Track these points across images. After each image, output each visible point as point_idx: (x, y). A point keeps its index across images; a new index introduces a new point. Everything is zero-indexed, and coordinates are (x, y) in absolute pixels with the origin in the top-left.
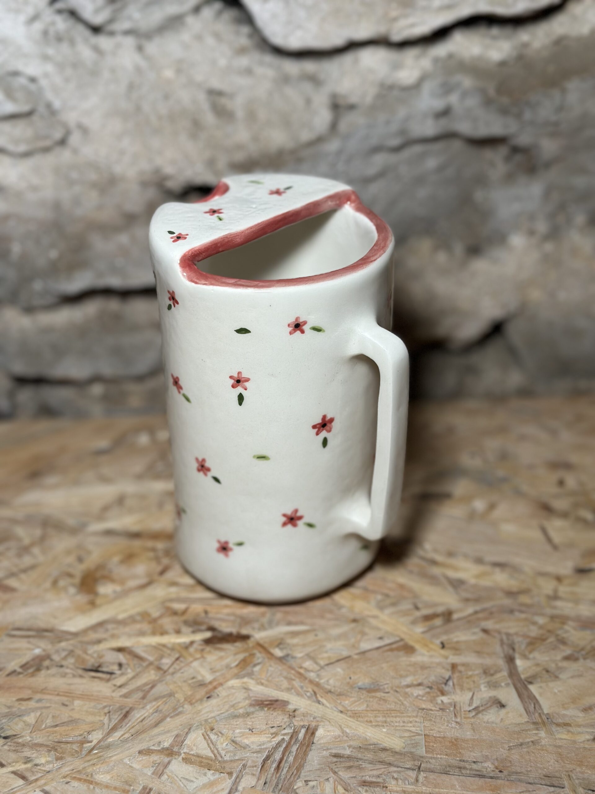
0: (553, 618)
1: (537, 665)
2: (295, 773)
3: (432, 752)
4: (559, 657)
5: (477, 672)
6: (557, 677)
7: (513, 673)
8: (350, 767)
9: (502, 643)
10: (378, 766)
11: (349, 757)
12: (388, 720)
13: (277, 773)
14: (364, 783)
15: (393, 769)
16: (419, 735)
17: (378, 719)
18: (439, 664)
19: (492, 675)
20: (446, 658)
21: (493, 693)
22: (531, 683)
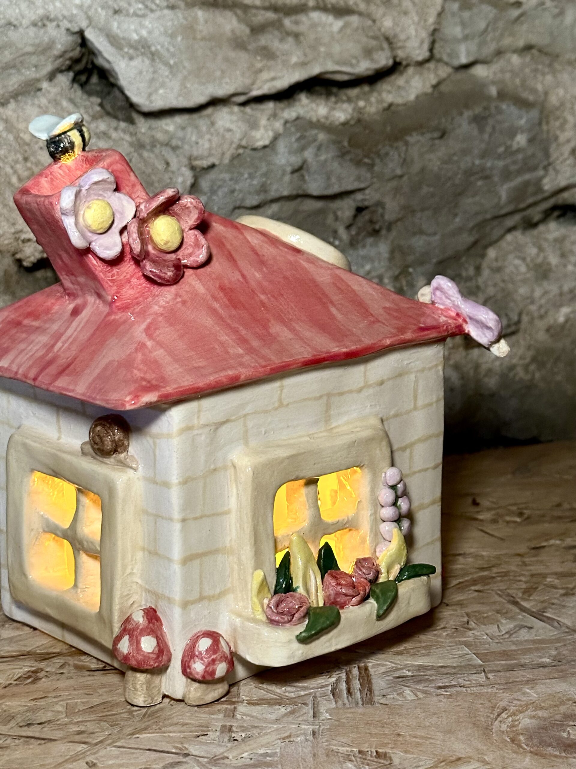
0: (532, 576)
1: (542, 602)
2: (368, 693)
3: (489, 661)
4: (558, 596)
5: (490, 614)
6: (564, 606)
7: (523, 610)
8: (419, 682)
9: (500, 596)
10: (445, 676)
11: (412, 676)
12: (432, 651)
13: (351, 696)
14: (440, 688)
15: (459, 676)
16: (466, 654)
17: (423, 652)
18: (451, 615)
19: (506, 613)
20: (456, 610)
21: (516, 623)
22: (544, 612)
